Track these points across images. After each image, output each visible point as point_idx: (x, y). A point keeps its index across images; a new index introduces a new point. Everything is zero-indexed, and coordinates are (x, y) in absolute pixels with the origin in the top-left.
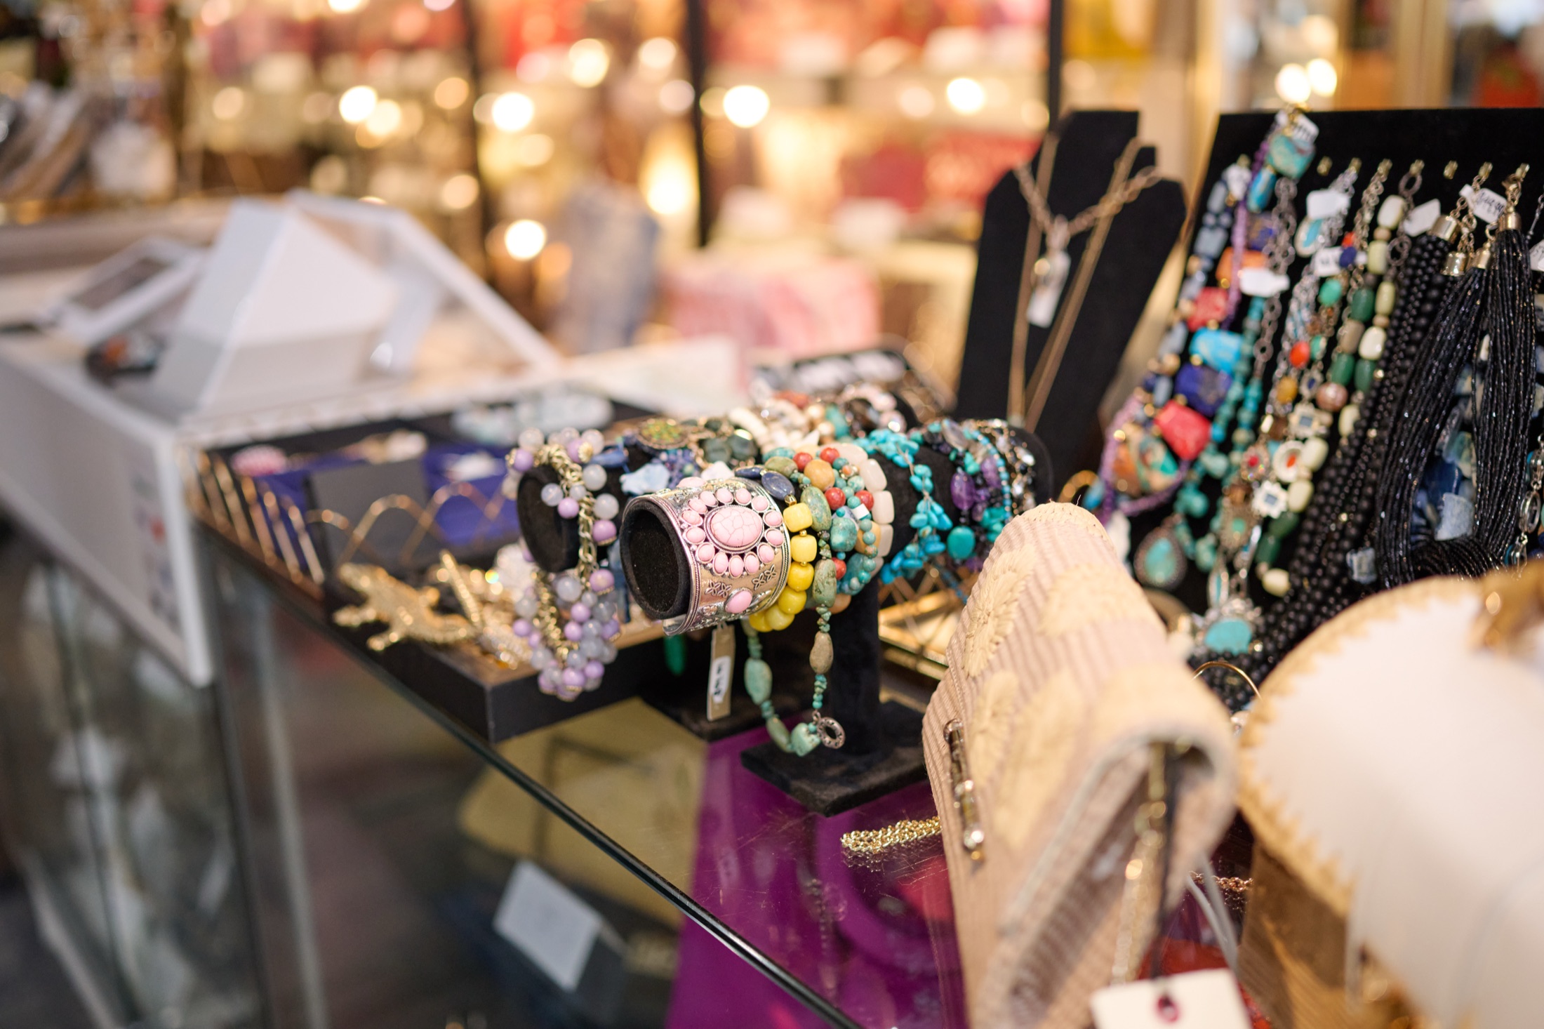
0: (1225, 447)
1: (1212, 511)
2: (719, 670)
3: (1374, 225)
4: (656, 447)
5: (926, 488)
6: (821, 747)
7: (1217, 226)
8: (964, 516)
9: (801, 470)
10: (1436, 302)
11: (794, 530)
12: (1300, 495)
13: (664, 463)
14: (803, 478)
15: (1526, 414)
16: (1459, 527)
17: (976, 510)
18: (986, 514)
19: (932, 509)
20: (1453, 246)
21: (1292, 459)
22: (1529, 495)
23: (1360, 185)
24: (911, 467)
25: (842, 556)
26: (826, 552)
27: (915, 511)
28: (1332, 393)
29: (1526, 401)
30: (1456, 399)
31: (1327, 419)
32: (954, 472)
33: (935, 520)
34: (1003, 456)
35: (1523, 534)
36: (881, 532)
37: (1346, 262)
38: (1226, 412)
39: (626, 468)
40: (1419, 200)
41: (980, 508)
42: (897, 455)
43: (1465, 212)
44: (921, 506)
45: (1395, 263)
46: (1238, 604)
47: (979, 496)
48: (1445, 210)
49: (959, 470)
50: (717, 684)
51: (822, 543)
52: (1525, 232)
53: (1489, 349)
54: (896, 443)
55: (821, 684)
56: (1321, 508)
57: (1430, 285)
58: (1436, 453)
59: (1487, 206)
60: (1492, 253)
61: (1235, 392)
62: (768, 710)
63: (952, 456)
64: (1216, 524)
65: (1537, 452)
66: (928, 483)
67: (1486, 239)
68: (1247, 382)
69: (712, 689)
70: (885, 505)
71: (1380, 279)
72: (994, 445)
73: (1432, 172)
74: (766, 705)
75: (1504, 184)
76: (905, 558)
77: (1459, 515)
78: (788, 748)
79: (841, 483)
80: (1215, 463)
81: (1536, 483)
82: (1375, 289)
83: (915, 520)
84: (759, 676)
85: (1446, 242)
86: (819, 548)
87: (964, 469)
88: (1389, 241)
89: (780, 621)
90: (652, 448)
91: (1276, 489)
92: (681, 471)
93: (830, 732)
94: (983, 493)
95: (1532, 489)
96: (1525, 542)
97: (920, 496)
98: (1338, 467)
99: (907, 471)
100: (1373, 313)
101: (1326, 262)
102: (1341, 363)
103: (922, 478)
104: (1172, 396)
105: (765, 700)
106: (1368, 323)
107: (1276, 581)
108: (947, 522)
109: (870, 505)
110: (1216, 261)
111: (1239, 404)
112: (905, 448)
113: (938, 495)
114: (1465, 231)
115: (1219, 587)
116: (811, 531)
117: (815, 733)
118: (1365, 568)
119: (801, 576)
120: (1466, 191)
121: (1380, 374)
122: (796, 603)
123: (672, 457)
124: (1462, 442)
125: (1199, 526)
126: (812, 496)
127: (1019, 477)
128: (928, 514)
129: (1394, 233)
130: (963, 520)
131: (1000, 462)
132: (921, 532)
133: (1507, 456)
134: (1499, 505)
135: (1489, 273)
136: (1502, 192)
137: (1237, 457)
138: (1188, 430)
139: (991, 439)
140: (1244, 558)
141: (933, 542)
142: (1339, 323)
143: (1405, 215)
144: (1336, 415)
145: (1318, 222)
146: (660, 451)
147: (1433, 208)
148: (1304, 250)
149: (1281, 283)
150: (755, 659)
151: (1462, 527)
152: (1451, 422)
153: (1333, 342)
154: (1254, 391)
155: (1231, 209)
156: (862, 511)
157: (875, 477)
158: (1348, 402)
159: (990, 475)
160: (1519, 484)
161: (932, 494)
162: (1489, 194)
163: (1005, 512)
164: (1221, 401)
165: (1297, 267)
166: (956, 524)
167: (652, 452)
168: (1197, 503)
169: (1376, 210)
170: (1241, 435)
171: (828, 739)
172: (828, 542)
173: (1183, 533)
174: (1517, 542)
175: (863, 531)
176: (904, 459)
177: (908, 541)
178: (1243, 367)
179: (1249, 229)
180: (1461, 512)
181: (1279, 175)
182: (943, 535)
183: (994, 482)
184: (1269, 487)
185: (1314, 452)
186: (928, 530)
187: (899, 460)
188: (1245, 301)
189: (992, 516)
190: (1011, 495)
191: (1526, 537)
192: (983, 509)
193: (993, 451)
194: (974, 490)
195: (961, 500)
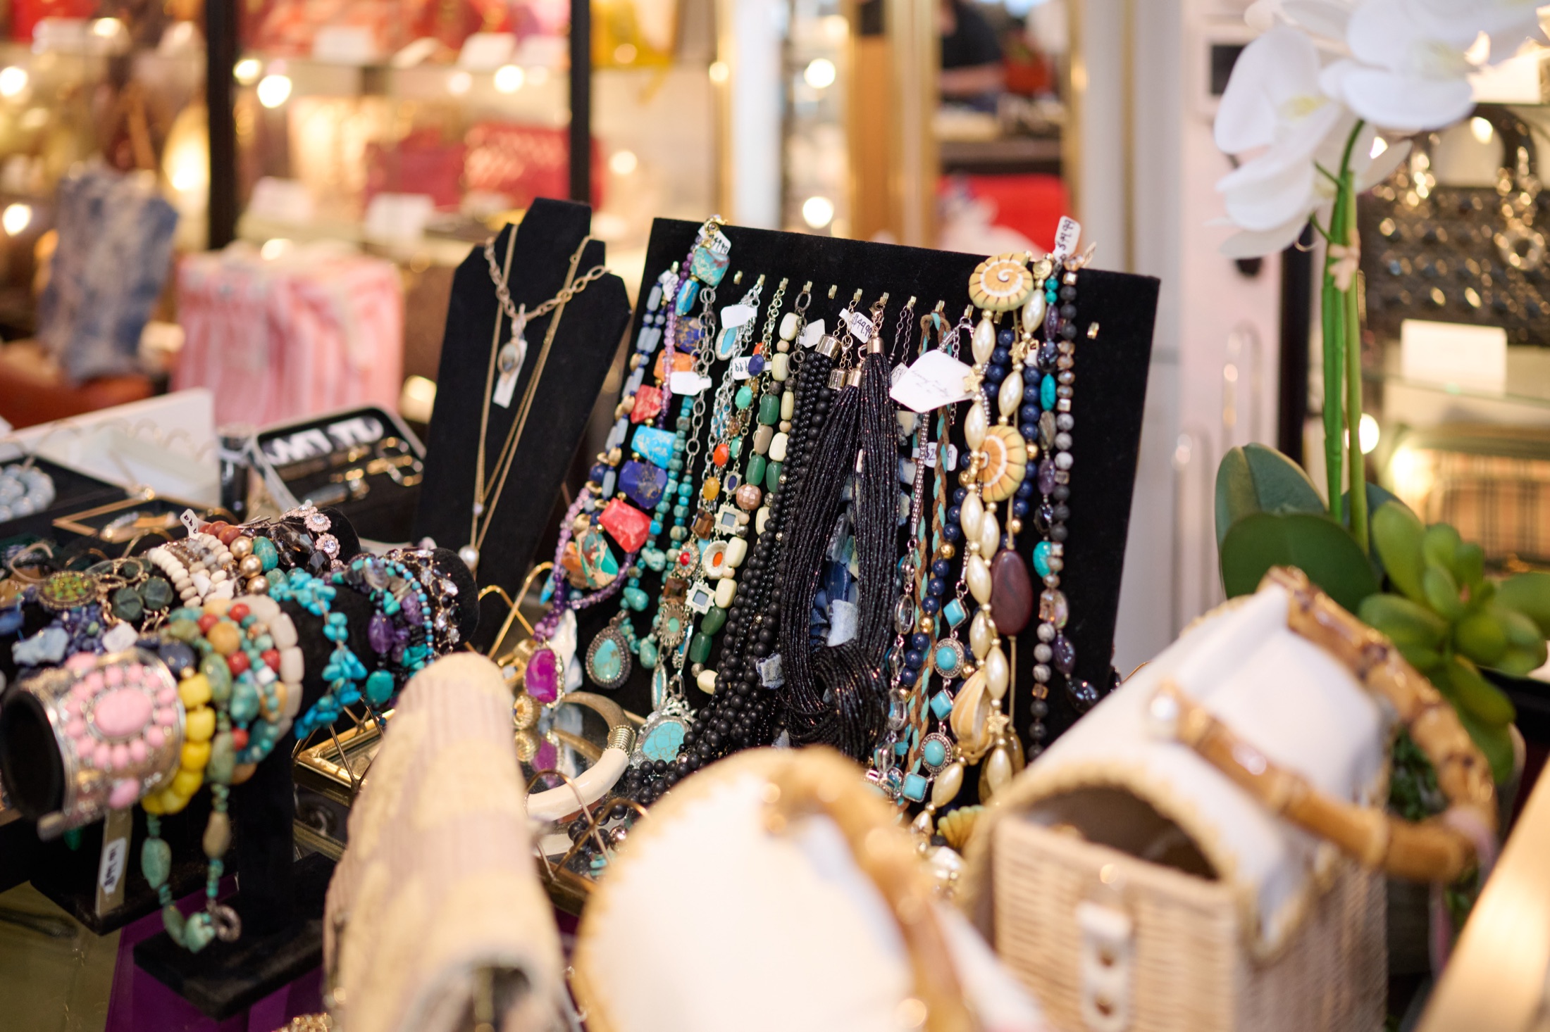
0: (663, 543)
1: (652, 608)
2: (112, 855)
3: (776, 336)
4: (57, 607)
5: (339, 637)
6: (216, 940)
7: (652, 325)
8: (382, 660)
9: (205, 634)
10: (824, 413)
11: (190, 704)
12: (725, 593)
13: (64, 626)
14: (206, 645)
15: (893, 524)
16: (847, 632)
17: (396, 653)
18: (406, 654)
19: (345, 659)
20: (835, 362)
21: (718, 558)
22: (901, 599)
23: (765, 299)
24: (326, 615)
25: (243, 726)
26: (224, 725)
27: (327, 662)
28: (748, 493)
29: (893, 512)
30: (844, 505)
31: (745, 518)
32: (373, 614)
33: (348, 671)
34: (426, 590)
35: (899, 636)
36: (289, 692)
37: (755, 369)
38: (663, 506)
39: (20, 634)
40: (810, 317)
41: (399, 649)
42: (314, 602)
43: (844, 331)
44: (335, 656)
45: (794, 372)
46: (676, 706)
47: (398, 637)
48: (829, 331)
49: (378, 612)
50: (110, 871)
51: (221, 715)
52: (888, 355)
53: (862, 462)
54: (313, 590)
55: (215, 870)
56: (740, 607)
57: (819, 398)
58: (827, 559)
59: (861, 327)
60: (863, 372)
61: (671, 487)
62: (165, 896)
63: (372, 597)
64: (657, 620)
65: (907, 556)
66: (343, 632)
67: (858, 360)
68: (680, 480)
69: (103, 878)
70: (293, 662)
71: (782, 387)
72: (418, 580)
73: (820, 291)
74: (164, 889)
75: (872, 310)
76: (319, 712)
77: (846, 620)
78: (181, 943)
79: (247, 644)
80: (654, 558)
81: (908, 586)
82: (780, 396)
83: (329, 671)
84: (157, 855)
85: (829, 359)
86: (217, 721)
87: (382, 609)
88: (788, 352)
89: (174, 803)
90: (52, 609)
91: (705, 587)
92: (84, 631)
93: (225, 922)
94: (403, 633)
95: (904, 592)
96: (901, 645)
97: (333, 646)
98: (754, 568)
99: (321, 620)
100: (779, 419)
101: (739, 369)
102: (755, 463)
103: (336, 627)
104: (616, 490)
105: (161, 885)
106: (776, 429)
107: (707, 680)
108: (362, 670)
109: (277, 669)
110: (653, 357)
111: (674, 499)
112: (321, 596)
113: (355, 642)
114: (845, 349)
115: (659, 687)
116: (211, 704)
117: (209, 924)
118: (773, 674)
119: (195, 755)
120: (844, 314)
121: (784, 478)
122: (189, 783)
123: (75, 616)
124: (851, 545)
125: (643, 622)
126: (215, 666)
127: (442, 610)
128: (342, 664)
129: (792, 343)
130: (380, 664)
131: (423, 597)
132: (334, 684)
133: (880, 565)
134: (875, 612)
135: (860, 391)
136: (869, 316)
137: (672, 553)
138: (630, 526)
139: (416, 571)
140: (679, 659)
141: (349, 691)
142: (753, 427)
143: (800, 330)
144: (753, 514)
145: (732, 331)
146: (62, 611)
147: (820, 325)
148: (723, 356)
149: (707, 383)
150: (153, 838)
151: (849, 632)
152: (837, 530)
153: (748, 444)
154: (686, 488)
155: (664, 309)
156: (266, 675)
157: (285, 630)
158: (762, 504)
159: (412, 611)
160: (891, 591)
161: (348, 643)
162: (861, 316)
163: (428, 647)
164: (658, 496)
165: (718, 369)
166: (371, 668)
167: (53, 613)
168: (638, 598)
169: (778, 322)
170: (677, 531)
171: (223, 931)
172: (228, 713)
173: (627, 629)
174: (895, 644)
175: (267, 695)
176: (320, 607)
177: (322, 693)
178: (677, 463)
179: (677, 332)
180: (848, 617)
181: (702, 284)
182: (360, 684)
183: (415, 620)
184: (700, 585)
185: (736, 550)
186: (340, 682)
187: (314, 608)
188: (676, 400)
189: (412, 655)
190: (433, 629)
191: (902, 639)
192: (403, 650)
193: (417, 585)
194: (392, 632)
195: (379, 644)
